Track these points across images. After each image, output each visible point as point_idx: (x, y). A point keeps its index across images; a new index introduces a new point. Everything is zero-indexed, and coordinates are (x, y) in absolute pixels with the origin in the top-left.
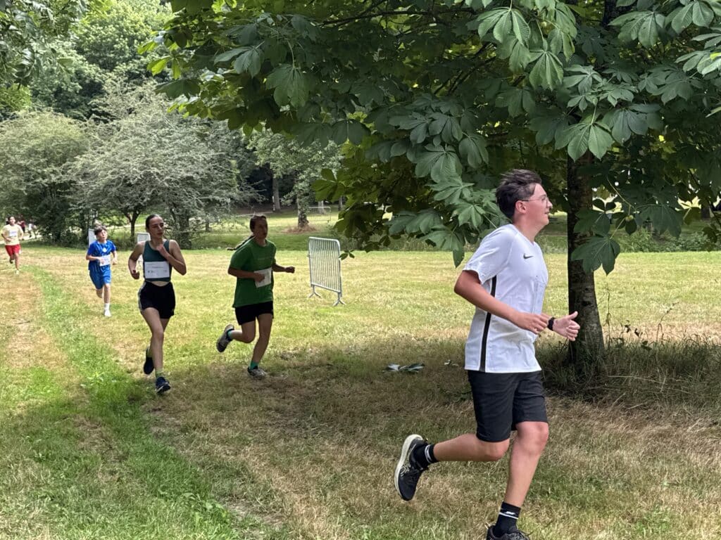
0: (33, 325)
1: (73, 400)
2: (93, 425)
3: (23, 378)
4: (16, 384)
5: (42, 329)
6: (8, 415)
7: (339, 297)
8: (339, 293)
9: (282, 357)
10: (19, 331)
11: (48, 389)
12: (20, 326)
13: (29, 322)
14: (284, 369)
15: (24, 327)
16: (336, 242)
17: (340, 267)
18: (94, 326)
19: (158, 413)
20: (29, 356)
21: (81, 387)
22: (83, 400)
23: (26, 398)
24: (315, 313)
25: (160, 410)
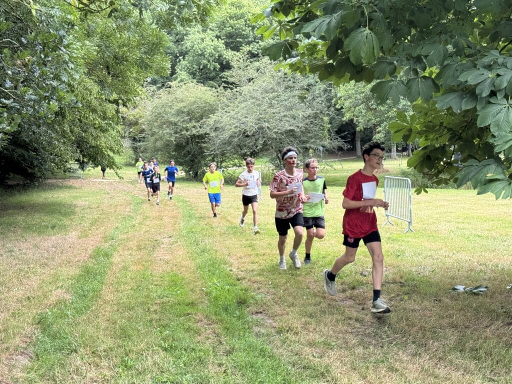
0: (172, 240)
1: (196, 301)
2: (209, 322)
3: (161, 281)
4: (156, 285)
5: (179, 243)
6: (147, 310)
7: (409, 226)
8: (409, 222)
9: (361, 274)
10: (163, 243)
11: (178, 290)
12: (163, 240)
13: (170, 237)
14: (363, 284)
15: (166, 241)
16: (408, 180)
17: (410, 200)
18: (216, 242)
19: (259, 315)
20: (168, 263)
21: (203, 290)
22: (203, 300)
23: (161, 296)
24: (389, 238)
25: (261, 313)
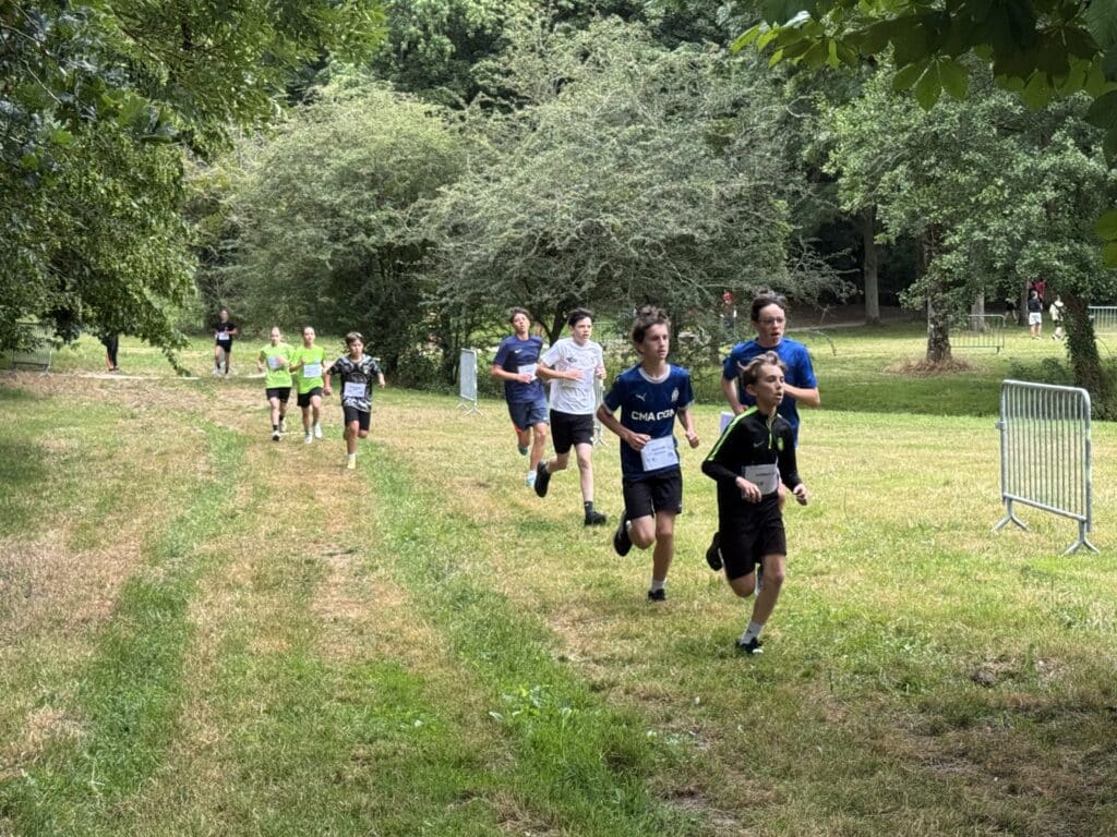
0: (360, 560)
1: (477, 751)
2: (538, 822)
3: (357, 687)
4: (341, 700)
5: (382, 571)
6: (333, 777)
7: (1082, 533)
8: (1082, 522)
10: (331, 571)
11: (416, 717)
12: (331, 561)
13: (350, 552)
15: (339, 562)
16: (1080, 395)
17: (1087, 456)
18: (495, 569)
19: (688, 802)
20: (361, 633)
21: (491, 719)
22: (499, 751)
23: (368, 736)
25: (691, 794)
